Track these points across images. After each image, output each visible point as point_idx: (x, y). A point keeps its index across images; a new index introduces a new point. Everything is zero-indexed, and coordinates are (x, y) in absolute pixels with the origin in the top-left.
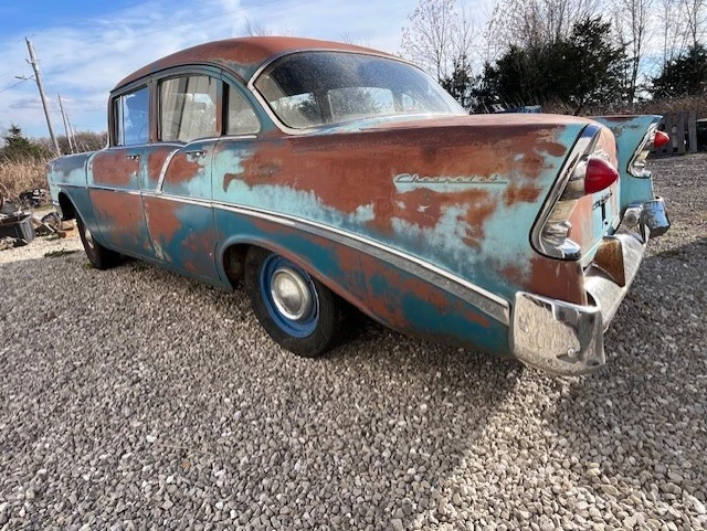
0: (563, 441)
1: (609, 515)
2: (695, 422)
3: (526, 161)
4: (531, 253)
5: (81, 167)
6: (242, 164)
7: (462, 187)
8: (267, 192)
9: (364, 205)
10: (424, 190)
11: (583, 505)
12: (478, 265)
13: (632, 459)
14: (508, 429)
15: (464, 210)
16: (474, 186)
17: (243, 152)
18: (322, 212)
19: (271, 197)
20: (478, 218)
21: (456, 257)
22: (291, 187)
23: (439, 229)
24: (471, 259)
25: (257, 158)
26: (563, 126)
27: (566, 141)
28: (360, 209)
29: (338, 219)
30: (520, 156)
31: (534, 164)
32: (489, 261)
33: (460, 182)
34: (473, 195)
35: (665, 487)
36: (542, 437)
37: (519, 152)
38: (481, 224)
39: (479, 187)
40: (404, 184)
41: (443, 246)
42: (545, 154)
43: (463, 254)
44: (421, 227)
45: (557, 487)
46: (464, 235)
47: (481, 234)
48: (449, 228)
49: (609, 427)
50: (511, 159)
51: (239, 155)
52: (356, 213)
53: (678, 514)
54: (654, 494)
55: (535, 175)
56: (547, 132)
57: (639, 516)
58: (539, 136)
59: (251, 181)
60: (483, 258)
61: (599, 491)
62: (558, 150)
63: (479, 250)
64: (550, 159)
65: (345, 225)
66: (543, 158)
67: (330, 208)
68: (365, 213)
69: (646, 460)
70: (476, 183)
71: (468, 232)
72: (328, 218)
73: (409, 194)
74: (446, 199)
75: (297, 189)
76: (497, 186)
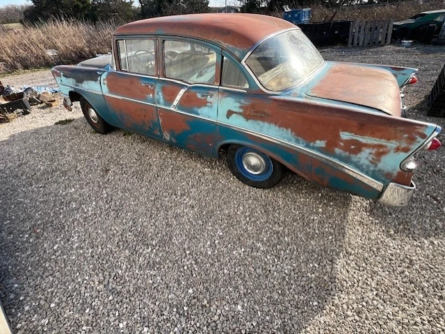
0: (377, 221)
1: (400, 247)
2: (418, 210)
3: (408, 138)
4: (399, 170)
5: (96, 80)
6: (241, 107)
7: (376, 143)
8: (258, 124)
9: (320, 140)
10: (356, 140)
11: (391, 245)
12: (374, 171)
13: (401, 227)
14: (356, 217)
15: (374, 151)
16: (381, 143)
17: (242, 101)
18: (294, 139)
19: (261, 127)
20: (380, 155)
21: (364, 167)
22: (276, 125)
23: (359, 155)
24: (372, 169)
25: (253, 106)
26: (426, 126)
27: (427, 132)
28: (318, 142)
29: (303, 143)
30: (406, 136)
31: (412, 140)
32: (380, 170)
33: (375, 140)
34: (380, 146)
35: (414, 236)
36: (370, 220)
37: (406, 134)
38: (380, 157)
39: (384, 144)
40: (345, 136)
41: (359, 162)
42: (417, 137)
43: (368, 166)
44: (350, 153)
45: (382, 240)
46: (371, 159)
47: (379, 161)
48: (364, 156)
49: (390, 214)
50: (402, 136)
51: (240, 102)
52: (315, 143)
53: (420, 244)
54: (411, 238)
55: (410, 144)
56: (419, 127)
57: (409, 246)
58: (415, 128)
59: (247, 117)
60: (377, 169)
61: (394, 239)
62: (424, 136)
63: (376, 166)
64: (419, 139)
65: (307, 146)
66: (416, 138)
67: (299, 138)
68: (320, 143)
69: (406, 226)
70: (383, 142)
71: (373, 159)
72: (297, 142)
73: (347, 140)
74: (366, 145)
75: (279, 126)
76: (392, 145)
